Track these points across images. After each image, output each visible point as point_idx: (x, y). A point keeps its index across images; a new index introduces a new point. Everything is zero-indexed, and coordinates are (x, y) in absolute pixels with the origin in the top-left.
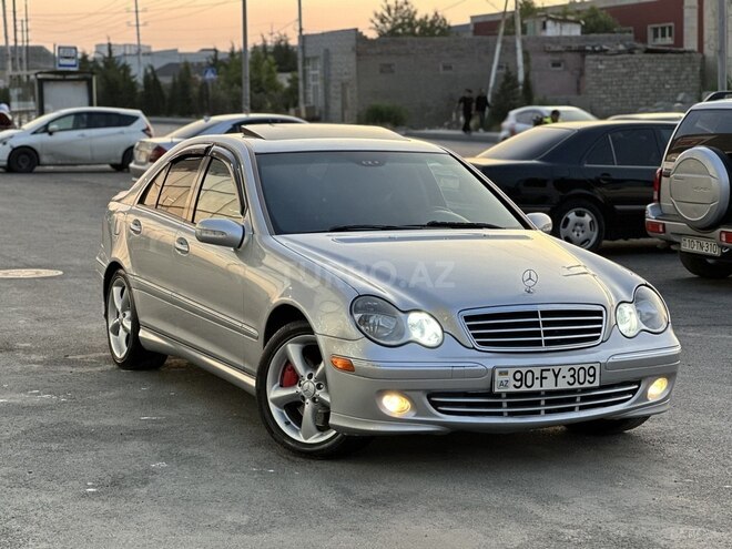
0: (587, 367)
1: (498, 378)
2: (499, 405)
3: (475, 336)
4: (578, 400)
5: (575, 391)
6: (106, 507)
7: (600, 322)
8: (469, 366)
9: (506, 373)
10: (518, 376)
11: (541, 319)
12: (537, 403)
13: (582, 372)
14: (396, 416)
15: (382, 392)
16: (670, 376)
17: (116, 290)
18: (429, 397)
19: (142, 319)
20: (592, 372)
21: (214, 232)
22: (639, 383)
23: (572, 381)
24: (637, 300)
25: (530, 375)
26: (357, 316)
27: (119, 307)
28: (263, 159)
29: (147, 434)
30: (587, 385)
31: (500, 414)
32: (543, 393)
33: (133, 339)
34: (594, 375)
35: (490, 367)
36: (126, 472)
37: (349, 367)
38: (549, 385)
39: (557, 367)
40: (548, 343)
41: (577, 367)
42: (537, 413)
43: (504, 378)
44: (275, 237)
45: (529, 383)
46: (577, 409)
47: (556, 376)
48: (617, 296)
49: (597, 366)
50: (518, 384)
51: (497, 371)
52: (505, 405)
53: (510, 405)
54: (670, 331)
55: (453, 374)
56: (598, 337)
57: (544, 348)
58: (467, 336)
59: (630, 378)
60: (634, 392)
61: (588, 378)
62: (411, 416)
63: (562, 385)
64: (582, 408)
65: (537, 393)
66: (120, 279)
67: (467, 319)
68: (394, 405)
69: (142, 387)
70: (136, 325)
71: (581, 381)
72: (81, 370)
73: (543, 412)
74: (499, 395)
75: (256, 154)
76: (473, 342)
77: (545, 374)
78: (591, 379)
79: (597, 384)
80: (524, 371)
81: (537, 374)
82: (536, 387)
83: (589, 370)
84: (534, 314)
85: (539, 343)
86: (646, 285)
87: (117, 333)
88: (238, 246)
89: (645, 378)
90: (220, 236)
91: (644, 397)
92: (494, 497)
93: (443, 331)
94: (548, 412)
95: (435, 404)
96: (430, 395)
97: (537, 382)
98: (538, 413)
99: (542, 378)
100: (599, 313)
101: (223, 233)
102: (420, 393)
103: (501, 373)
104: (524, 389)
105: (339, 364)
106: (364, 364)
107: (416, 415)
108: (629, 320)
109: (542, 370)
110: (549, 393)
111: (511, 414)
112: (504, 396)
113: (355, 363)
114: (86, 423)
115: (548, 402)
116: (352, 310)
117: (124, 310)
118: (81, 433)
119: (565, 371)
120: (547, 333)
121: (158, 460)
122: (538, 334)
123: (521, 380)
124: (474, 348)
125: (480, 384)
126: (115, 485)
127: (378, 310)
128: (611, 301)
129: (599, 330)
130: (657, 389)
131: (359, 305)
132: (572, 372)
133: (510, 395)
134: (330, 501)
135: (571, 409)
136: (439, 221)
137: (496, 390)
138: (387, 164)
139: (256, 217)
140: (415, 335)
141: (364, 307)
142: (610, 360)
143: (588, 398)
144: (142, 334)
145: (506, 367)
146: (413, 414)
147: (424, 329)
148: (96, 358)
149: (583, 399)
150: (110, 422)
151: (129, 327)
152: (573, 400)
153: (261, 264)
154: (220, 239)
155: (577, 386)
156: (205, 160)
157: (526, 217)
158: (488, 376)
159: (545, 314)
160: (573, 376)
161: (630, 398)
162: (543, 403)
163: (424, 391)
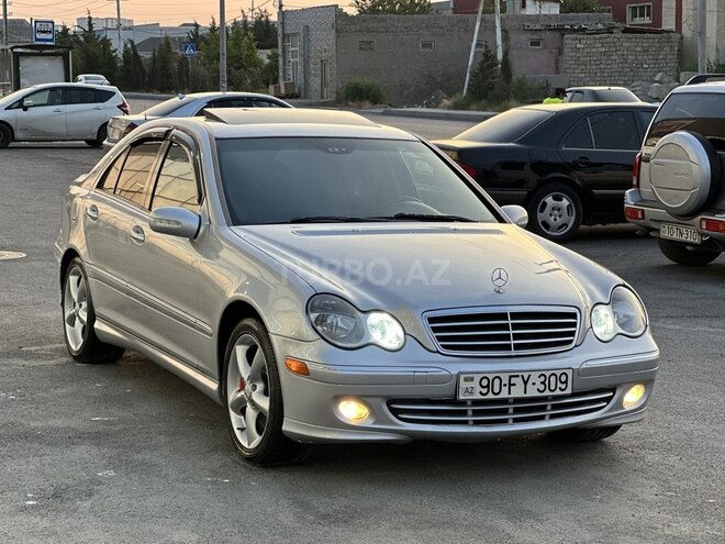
0: (558, 373)
1: (463, 385)
2: (464, 413)
3: (440, 339)
4: (549, 408)
5: (545, 399)
6: (45, 523)
7: (574, 325)
8: (433, 372)
9: (472, 379)
10: (485, 383)
11: (510, 322)
12: (505, 411)
13: (553, 379)
14: (353, 424)
15: (337, 398)
16: (648, 382)
17: (73, 279)
18: (388, 405)
19: (98, 310)
20: (563, 378)
21: (169, 221)
22: (614, 390)
23: (542, 388)
24: (615, 301)
25: (497, 382)
26: (313, 316)
27: (75, 297)
28: (222, 144)
29: (97, 437)
30: (558, 392)
31: (465, 423)
32: (511, 401)
33: (89, 330)
34: (566, 382)
35: (454, 372)
36: (70, 482)
37: (303, 370)
38: (517, 392)
39: (526, 373)
40: (517, 347)
41: (548, 374)
42: (505, 421)
43: (469, 384)
44: (232, 227)
45: (496, 391)
46: (547, 417)
47: (526, 383)
48: (592, 297)
49: (569, 373)
50: (485, 391)
51: (462, 377)
52: (470, 413)
53: (476, 413)
54: (648, 336)
55: (414, 380)
56: (571, 341)
57: (513, 353)
58: (430, 339)
59: (605, 385)
60: (608, 400)
61: (559, 385)
62: (369, 423)
63: (532, 392)
64: (553, 417)
65: (505, 401)
66: (77, 268)
67: (431, 320)
68: (352, 411)
69: (96, 382)
70: (92, 316)
71: (552, 388)
72: (34, 363)
73: (510, 421)
74: (464, 403)
75: (216, 139)
76: (437, 345)
77: (513, 380)
78: (563, 386)
79: (569, 391)
80: (491, 377)
81: (505, 381)
82: (504, 395)
83: (561, 377)
84: (503, 316)
85: (508, 347)
86: (624, 286)
87: (72, 324)
88: (193, 237)
89: (620, 385)
90: (176, 226)
91: (620, 404)
92: (463, 513)
93: (405, 334)
94: (516, 421)
95: (395, 412)
96: (390, 402)
97: (505, 389)
99: (510, 385)
100: (573, 316)
101: (178, 223)
102: (379, 400)
103: (466, 379)
104: (490, 396)
105: (294, 366)
106: (320, 368)
107: (374, 423)
108: (604, 323)
109: (510, 377)
110: (517, 400)
111: (476, 423)
112: (469, 403)
113: (310, 367)
114: (33, 425)
115: (516, 411)
116: (309, 308)
117: (80, 300)
118: (27, 436)
119: (535, 378)
120: (517, 337)
121: (106, 467)
122: (507, 337)
123: (488, 386)
124: (438, 352)
125: (444, 390)
126: (57, 498)
127: (336, 309)
128: (586, 303)
129: (572, 334)
130: (633, 396)
131: (316, 303)
132: (542, 379)
133: (475, 402)
134: (287, 517)
135: (542, 418)
136: (407, 213)
137: (461, 397)
138: (355, 152)
139: (213, 206)
140: (376, 337)
141: (321, 306)
142: (584, 366)
143: (560, 406)
144: (98, 325)
145: (472, 373)
146: (372, 421)
147: (385, 331)
148: (51, 350)
149: (554, 407)
150: (59, 423)
151: (85, 319)
152: (543, 408)
153: (218, 257)
154: (175, 229)
155: (547, 393)
156: (164, 144)
157: (501, 210)
158: (453, 382)
159: (515, 316)
160: (543, 383)
161: (604, 407)
162: (511, 411)
163: (384, 397)
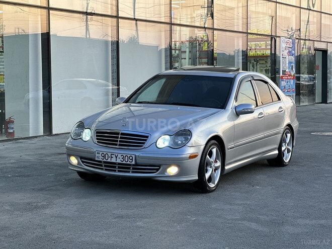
0: (129, 156)
1: (97, 155)
2: (102, 165)
3: (97, 139)
4: (131, 168)
5: (130, 165)
7: (146, 140)
8: (89, 149)
9: (99, 153)
10: (103, 155)
11: (120, 136)
12: (115, 167)
13: (126, 157)
15: (70, 155)
20: (131, 158)
23: (122, 160)
25: (107, 155)
30: (128, 163)
31: (102, 169)
32: (117, 164)
34: (132, 159)
35: (95, 150)
39: (117, 155)
40: (120, 145)
41: (124, 155)
46: (131, 172)
47: (116, 157)
49: (134, 156)
50: (103, 158)
53: (105, 166)
56: (142, 146)
57: (118, 147)
58: (95, 139)
59: (158, 165)
60: (158, 170)
61: (129, 160)
63: (119, 161)
64: (133, 172)
65: (115, 163)
67: (97, 132)
71: (126, 160)
73: (117, 171)
76: (96, 141)
77: (112, 156)
78: (131, 161)
79: (133, 163)
80: (105, 153)
81: (110, 156)
84: (118, 134)
85: (116, 145)
93: (91, 136)
94: (119, 171)
95: (83, 162)
96: (81, 158)
97: (110, 159)
98: (115, 171)
99: (112, 157)
100: (147, 137)
103: (97, 153)
104: (106, 160)
109: (111, 154)
110: (119, 164)
111: (106, 170)
112: (103, 162)
115: (119, 167)
119: (119, 156)
120: (120, 141)
122: (117, 141)
124: (96, 143)
129: (144, 143)
132: (122, 157)
135: (129, 172)
137: (96, 159)
141: (79, 126)
142: (141, 155)
143: (136, 169)
145: (101, 152)
146: (78, 164)
149: (133, 169)
152: (129, 168)
158: (94, 154)
159: (122, 134)
160: (123, 158)
161: (155, 172)
162: (117, 167)
163: (79, 156)
